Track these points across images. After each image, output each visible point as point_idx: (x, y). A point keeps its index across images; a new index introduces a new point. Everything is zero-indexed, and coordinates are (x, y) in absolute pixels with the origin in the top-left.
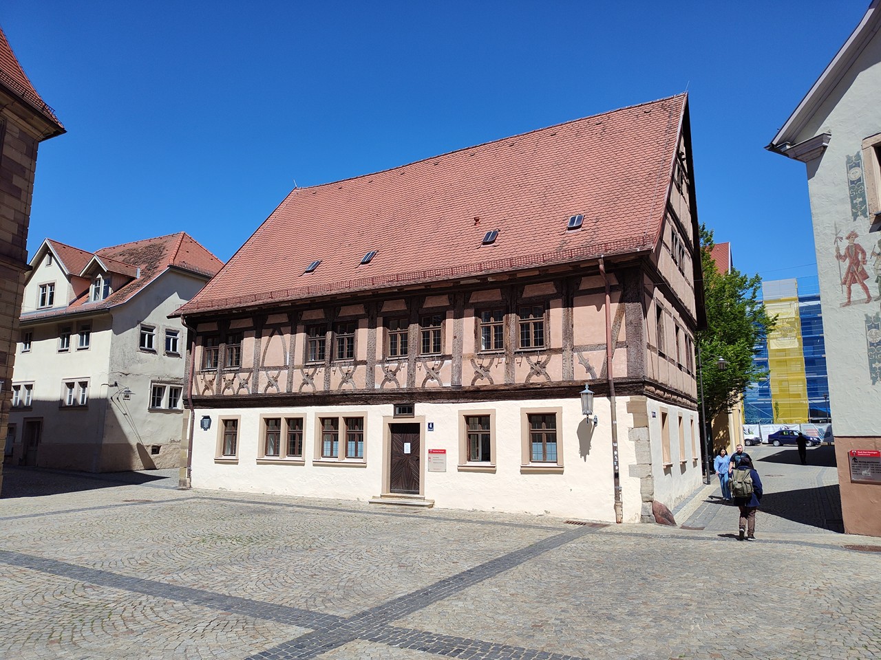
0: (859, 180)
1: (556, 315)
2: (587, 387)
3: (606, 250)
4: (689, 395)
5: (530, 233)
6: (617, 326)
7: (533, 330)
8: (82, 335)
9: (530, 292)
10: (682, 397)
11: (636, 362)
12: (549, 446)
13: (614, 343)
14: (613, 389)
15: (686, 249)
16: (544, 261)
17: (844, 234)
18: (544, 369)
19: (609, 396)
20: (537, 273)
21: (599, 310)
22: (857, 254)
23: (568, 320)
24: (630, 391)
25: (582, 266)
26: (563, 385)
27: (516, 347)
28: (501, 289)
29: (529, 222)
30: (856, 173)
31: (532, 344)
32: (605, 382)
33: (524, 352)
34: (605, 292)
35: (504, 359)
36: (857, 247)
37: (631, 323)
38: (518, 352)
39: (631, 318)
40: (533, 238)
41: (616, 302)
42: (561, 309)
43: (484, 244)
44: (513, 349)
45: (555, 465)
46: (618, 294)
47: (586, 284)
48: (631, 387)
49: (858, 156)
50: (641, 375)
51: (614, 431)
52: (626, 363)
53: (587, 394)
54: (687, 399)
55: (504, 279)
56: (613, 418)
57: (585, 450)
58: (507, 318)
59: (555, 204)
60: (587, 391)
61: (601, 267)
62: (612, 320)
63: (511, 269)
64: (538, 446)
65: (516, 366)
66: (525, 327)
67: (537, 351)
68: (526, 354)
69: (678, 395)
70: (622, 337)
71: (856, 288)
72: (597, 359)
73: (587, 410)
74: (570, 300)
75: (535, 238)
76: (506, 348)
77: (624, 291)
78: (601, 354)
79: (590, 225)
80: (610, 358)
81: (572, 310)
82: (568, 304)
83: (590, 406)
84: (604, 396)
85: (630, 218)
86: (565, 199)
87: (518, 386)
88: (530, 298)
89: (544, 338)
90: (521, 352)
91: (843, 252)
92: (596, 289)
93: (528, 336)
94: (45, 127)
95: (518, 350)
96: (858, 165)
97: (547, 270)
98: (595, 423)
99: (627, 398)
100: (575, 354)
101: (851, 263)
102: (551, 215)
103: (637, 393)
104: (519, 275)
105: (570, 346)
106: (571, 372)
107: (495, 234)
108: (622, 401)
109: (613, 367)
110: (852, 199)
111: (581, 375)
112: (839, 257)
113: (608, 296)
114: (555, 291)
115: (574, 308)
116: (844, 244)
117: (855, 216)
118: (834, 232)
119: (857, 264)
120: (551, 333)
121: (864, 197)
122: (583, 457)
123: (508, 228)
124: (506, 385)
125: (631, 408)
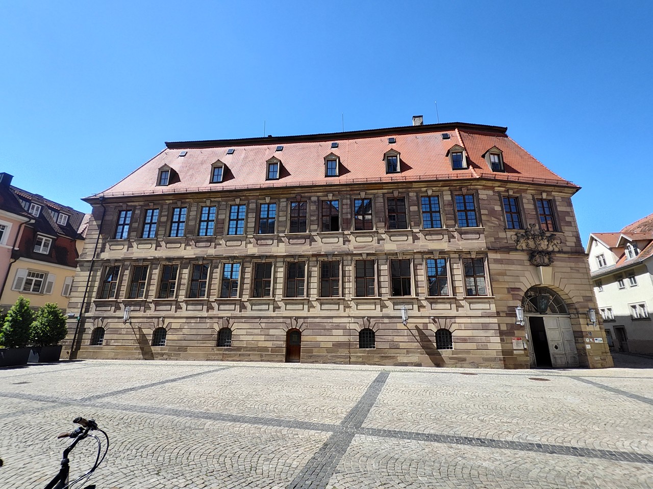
8: (630, 278)
94: (570, 191)
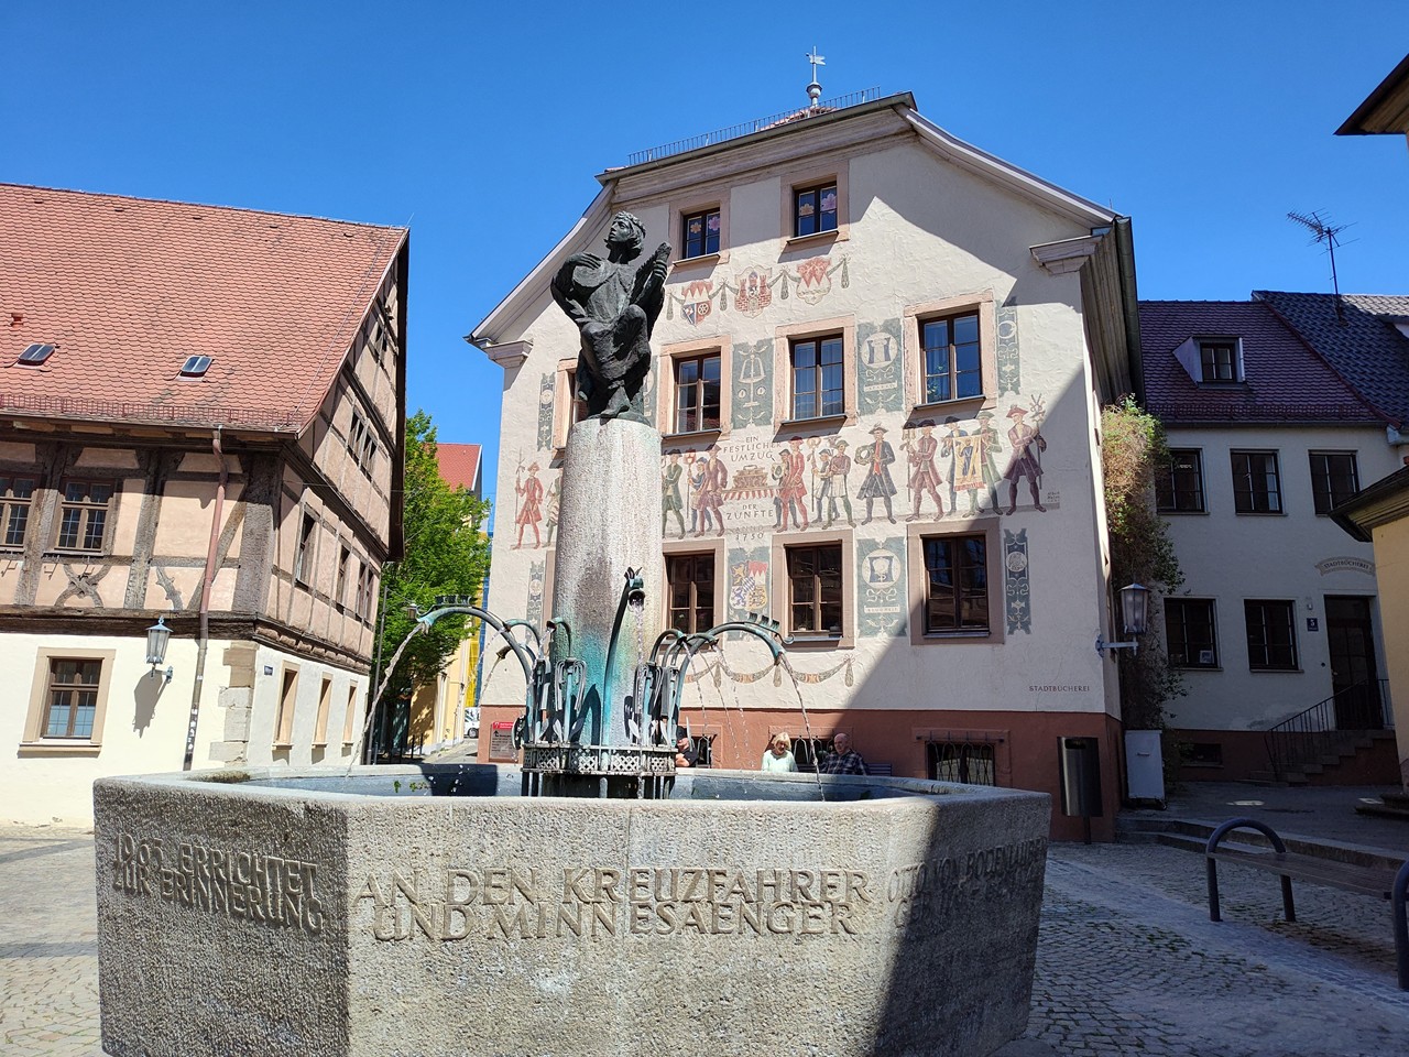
0: (549, 405)
1: (131, 503)
2: (161, 621)
3: (230, 420)
4: (352, 651)
5: (113, 364)
6: (229, 535)
7: (86, 522)
9: (91, 459)
10: (337, 652)
11: (250, 588)
12: (82, 711)
13: (220, 560)
14: (205, 628)
15: (380, 443)
16: (124, 415)
17: (528, 466)
18: (94, 587)
19: (198, 637)
20: (109, 431)
21: (204, 506)
22: (534, 490)
23: (150, 515)
24: (233, 633)
25: (187, 435)
26: (123, 615)
27: (49, 546)
28: (37, 444)
29: (118, 346)
30: (548, 396)
31: (80, 544)
32: (194, 616)
33: (61, 555)
34: (218, 481)
35: (20, 563)
36: (536, 480)
37: (252, 533)
38: (51, 555)
39: (253, 525)
40: (116, 374)
41: (234, 499)
42: (141, 496)
43: (22, 362)
44: (42, 549)
45: (87, 742)
46: (239, 488)
47: (190, 464)
48: (235, 627)
49: (553, 376)
50: (254, 610)
51: (197, 692)
52: (233, 591)
53: (159, 631)
54: (348, 655)
55: (46, 430)
56: (200, 670)
57: (143, 718)
58: (40, 496)
59: (171, 328)
60: (160, 627)
61: (216, 443)
62: (223, 524)
63: (60, 416)
64: (61, 713)
65: (43, 577)
66: (71, 515)
67: (86, 557)
68: (65, 560)
69: (327, 648)
70: (234, 551)
71: (528, 528)
72: (187, 582)
73: (155, 657)
74: (159, 483)
75: (121, 375)
76: (29, 546)
77: (250, 484)
78: (196, 574)
79: (217, 376)
80: (208, 581)
81: (160, 501)
82: (156, 489)
83: (160, 649)
84: (191, 637)
85: (283, 380)
86: (190, 325)
87: (39, 610)
88: (90, 469)
89: (103, 537)
90: (56, 555)
91: (522, 485)
92: (205, 474)
93: (75, 527)
95: (52, 551)
96: (551, 388)
97: (129, 430)
98: (169, 677)
99: (227, 644)
100: (153, 569)
101: (528, 499)
102: (159, 345)
103: (243, 637)
104: (75, 429)
105: (146, 555)
106: (140, 595)
107: (49, 351)
108: (217, 647)
109: (212, 594)
110: (541, 425)
111: (156, 601)
112: (518, 489)
113: (221, 489)
114: (137, 466)
115: (164, 498)
116: (526, 475)
117: (540, 445)
118: (518, 459)
119: (533, 502)
120: (117, 532)
121: (550, 426)
122: (138, 731)
123: (75, 347)
124: (16, 607)
125: (229, 658)
